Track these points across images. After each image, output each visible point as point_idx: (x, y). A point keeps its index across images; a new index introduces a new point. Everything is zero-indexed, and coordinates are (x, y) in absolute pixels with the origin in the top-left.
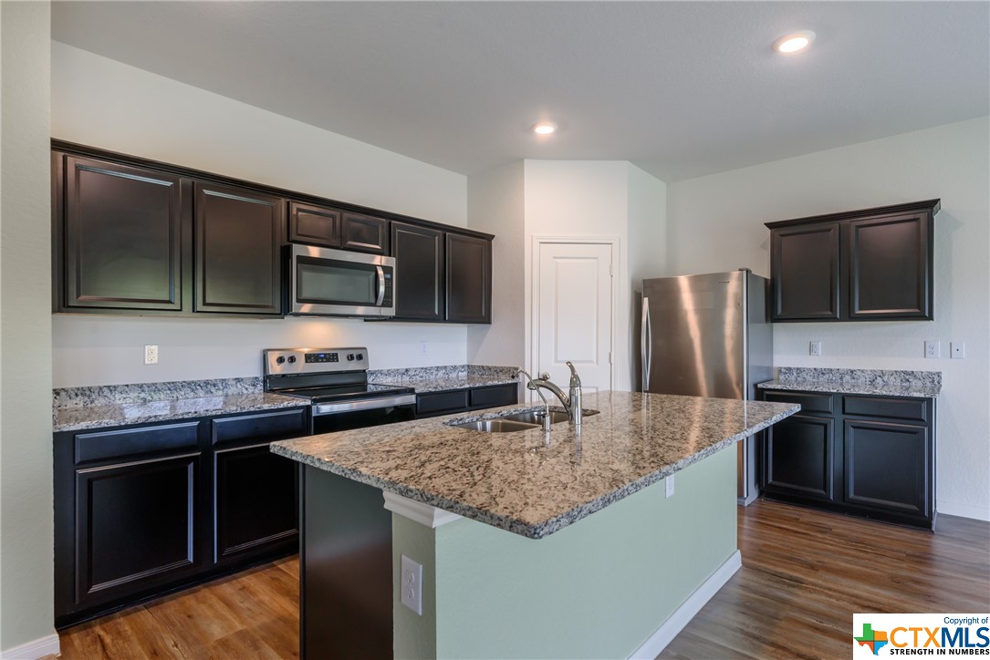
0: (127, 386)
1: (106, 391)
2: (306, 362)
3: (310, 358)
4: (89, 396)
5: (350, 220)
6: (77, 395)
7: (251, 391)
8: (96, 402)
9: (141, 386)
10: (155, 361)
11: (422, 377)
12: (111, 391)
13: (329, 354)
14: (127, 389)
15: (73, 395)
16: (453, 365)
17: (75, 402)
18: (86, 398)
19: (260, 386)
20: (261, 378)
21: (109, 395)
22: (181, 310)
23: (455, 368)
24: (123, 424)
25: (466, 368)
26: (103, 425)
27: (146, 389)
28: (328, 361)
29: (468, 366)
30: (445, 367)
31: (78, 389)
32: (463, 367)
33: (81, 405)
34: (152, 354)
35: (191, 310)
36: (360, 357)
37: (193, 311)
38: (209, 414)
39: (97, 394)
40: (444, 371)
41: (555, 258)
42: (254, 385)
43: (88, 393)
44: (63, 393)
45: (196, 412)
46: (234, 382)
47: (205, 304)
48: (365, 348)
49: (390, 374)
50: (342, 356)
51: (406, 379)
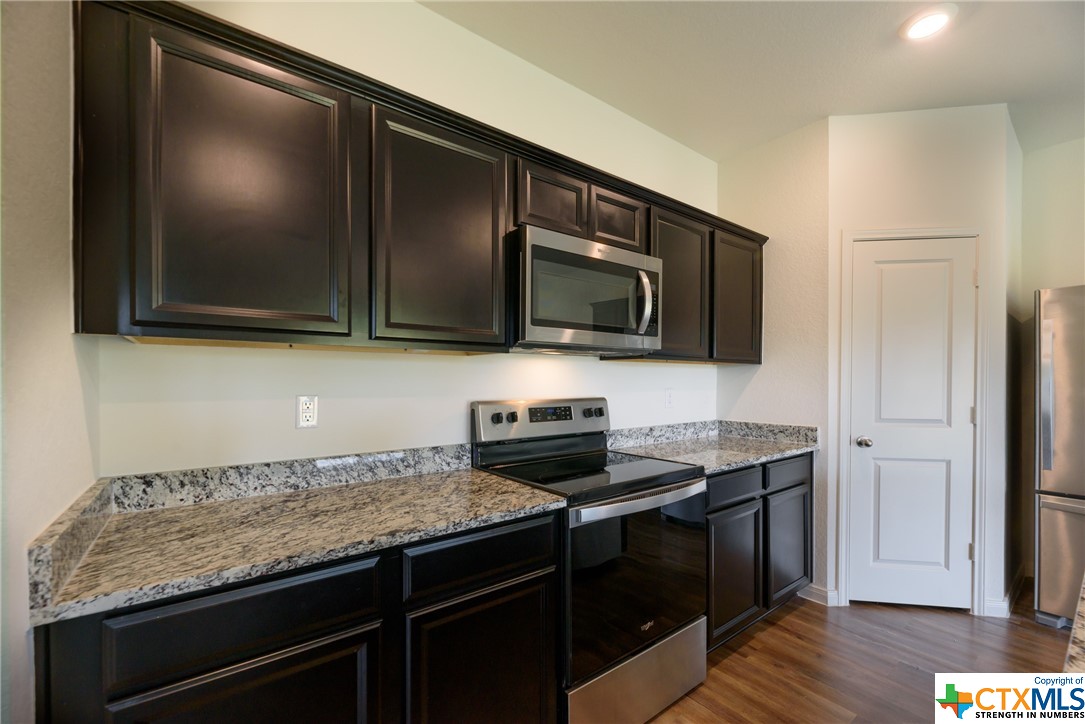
0: (268, 465)
1: (233, 475)
2: (531, 421)
3: (537, 414)
4: (205, 486)
5: (600, 197)
6: (182, 485)
7: (454, 467)
8: (216, 495)
9: (290, 465)
10: (313, 422)
11: (668, 438)
12: (241, 475)
13: (560, 408)
14: (267, 470)
15: (176, 485)
16: (703, 420)
17: (179, 497)
18: (199, 489)
19: (467, 460)
20: (468, 446)
21: (237, 482)
22: (348, 335)
23: (705, 424)
24: (217, 583)
25: (717, 425)
26: (170, 592)
27: (298, 469)
28: (559, 418)
29: (721, 422)
30: (694, 424)
31: (185, 475)
32: (713, 423)
33: (190, 502)
34: (309, 412)
35: (367, 336)
36: (600, 412)
37: (370, 338)
38: (397, 541)
39: (217, 481)
40: (693, 430)
41: (877, 262)
42: (458, 458)
43: (202, 479)
44: (158, 483)
45: (372, 542)
46: (430, 454)
47: (389, 325)
48: (603, 399)
49: (631, 436)
50: (576, 413)
51: (651, 441)
